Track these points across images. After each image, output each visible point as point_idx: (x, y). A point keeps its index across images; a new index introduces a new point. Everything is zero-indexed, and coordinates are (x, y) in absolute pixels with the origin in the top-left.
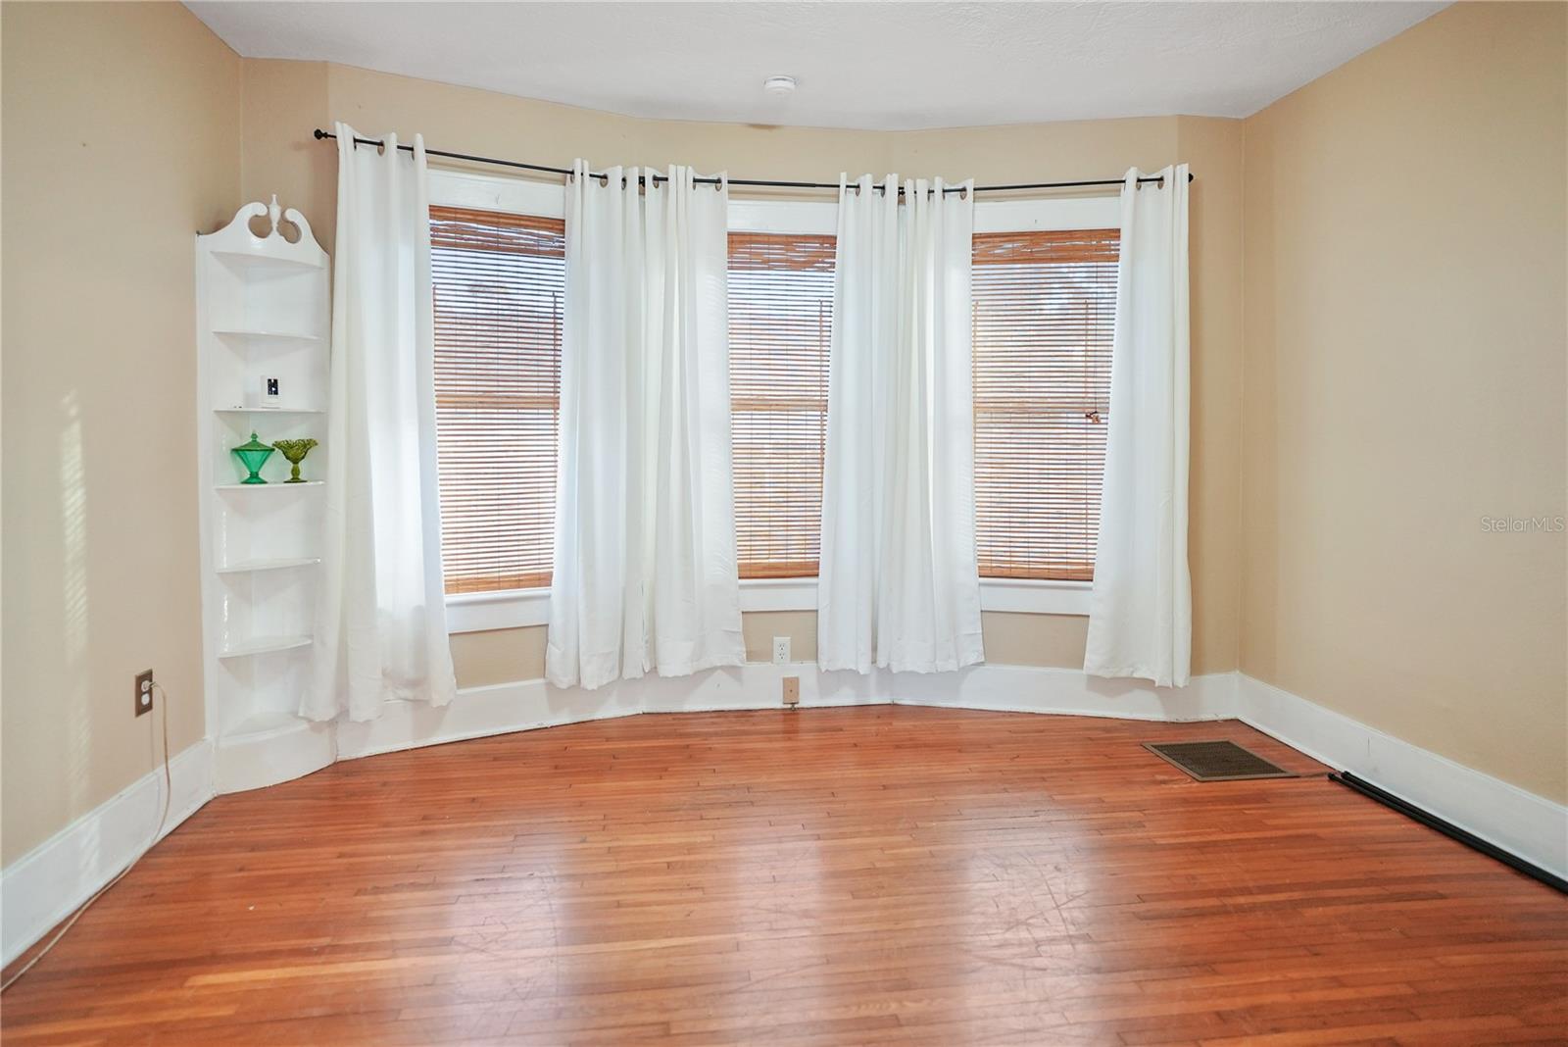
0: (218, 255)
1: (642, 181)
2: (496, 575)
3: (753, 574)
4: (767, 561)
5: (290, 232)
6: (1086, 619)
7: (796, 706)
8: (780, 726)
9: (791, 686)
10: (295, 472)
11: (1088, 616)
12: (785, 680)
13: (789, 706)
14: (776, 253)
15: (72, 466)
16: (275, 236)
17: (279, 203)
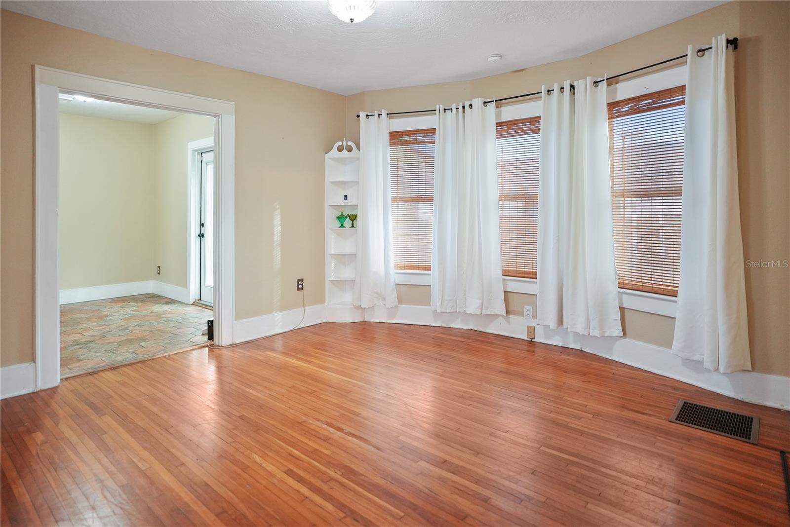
0: (332, 159)
1: (464, 107)
2: (418, 264)
3: (517, 275)
4: (524, 270)
5: (350, 150)
6: (674, 320)
7: (533, 340)
8: (526, 347)
9: (531, 330)
10: (353, 224)
11: (675, 318)
12: (528, 326)
13: (530, 339)
14: (527, 126)
15: (277, 221)
16: (345, 151)
17: (346, 141)
